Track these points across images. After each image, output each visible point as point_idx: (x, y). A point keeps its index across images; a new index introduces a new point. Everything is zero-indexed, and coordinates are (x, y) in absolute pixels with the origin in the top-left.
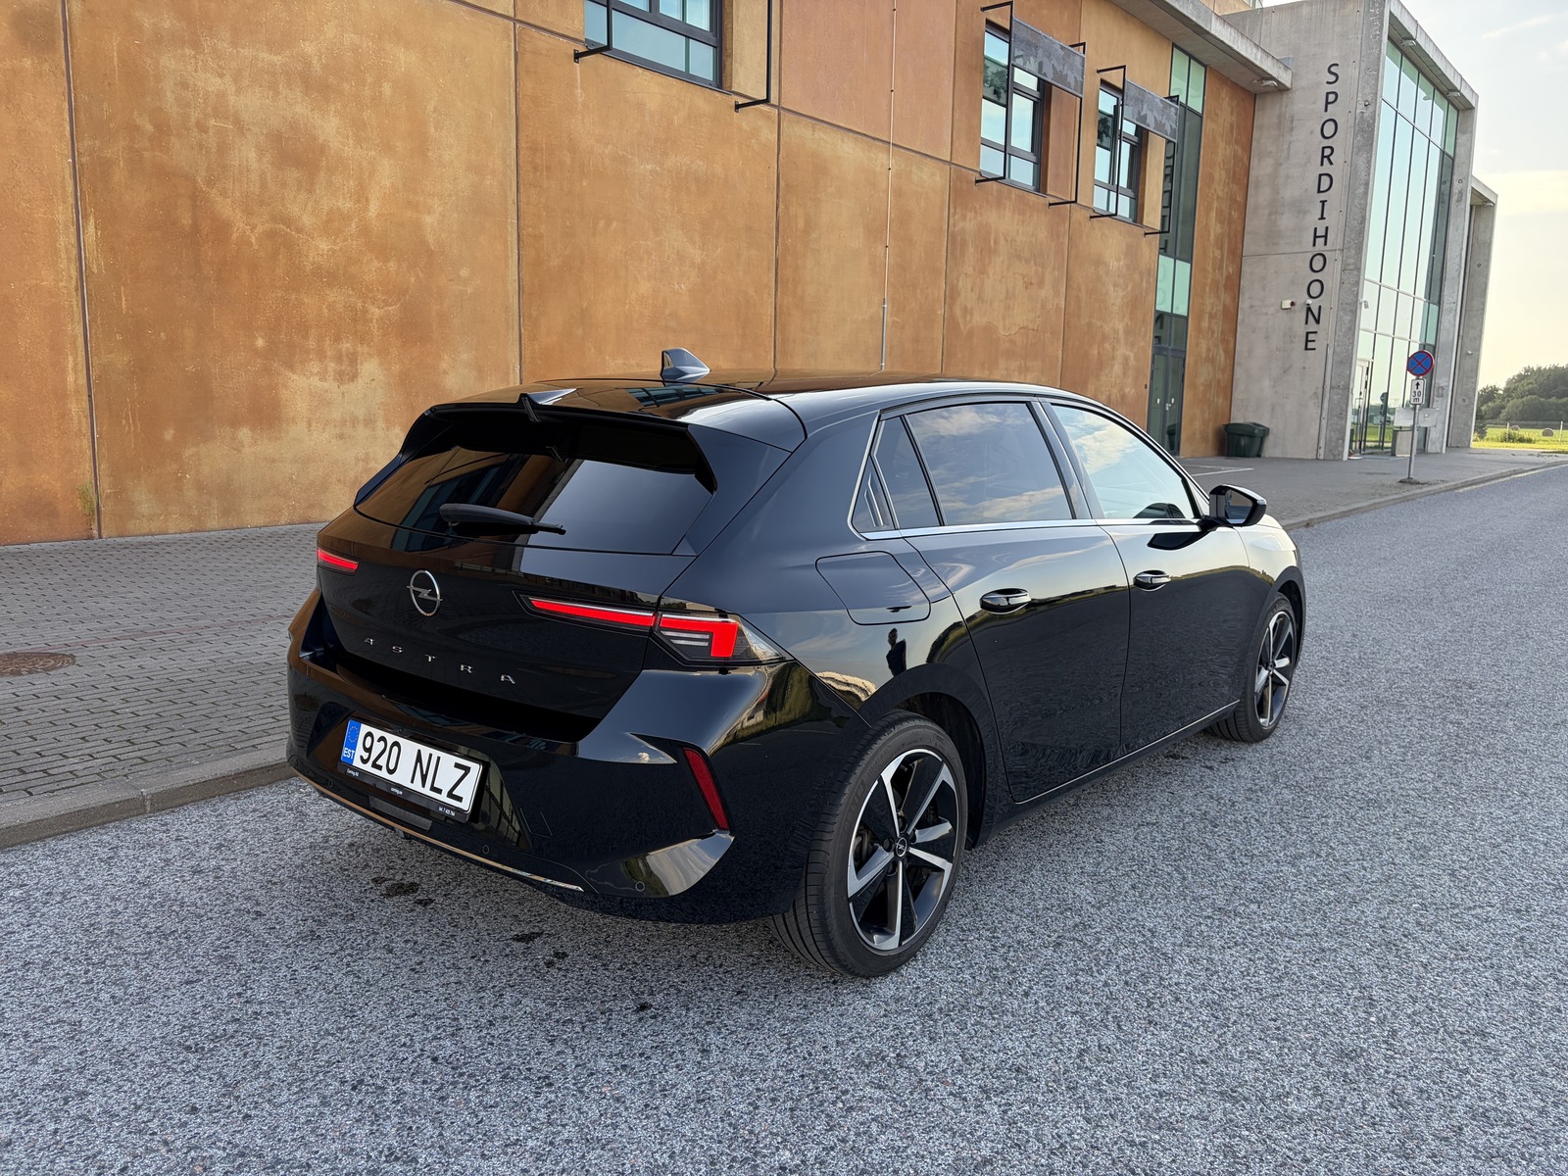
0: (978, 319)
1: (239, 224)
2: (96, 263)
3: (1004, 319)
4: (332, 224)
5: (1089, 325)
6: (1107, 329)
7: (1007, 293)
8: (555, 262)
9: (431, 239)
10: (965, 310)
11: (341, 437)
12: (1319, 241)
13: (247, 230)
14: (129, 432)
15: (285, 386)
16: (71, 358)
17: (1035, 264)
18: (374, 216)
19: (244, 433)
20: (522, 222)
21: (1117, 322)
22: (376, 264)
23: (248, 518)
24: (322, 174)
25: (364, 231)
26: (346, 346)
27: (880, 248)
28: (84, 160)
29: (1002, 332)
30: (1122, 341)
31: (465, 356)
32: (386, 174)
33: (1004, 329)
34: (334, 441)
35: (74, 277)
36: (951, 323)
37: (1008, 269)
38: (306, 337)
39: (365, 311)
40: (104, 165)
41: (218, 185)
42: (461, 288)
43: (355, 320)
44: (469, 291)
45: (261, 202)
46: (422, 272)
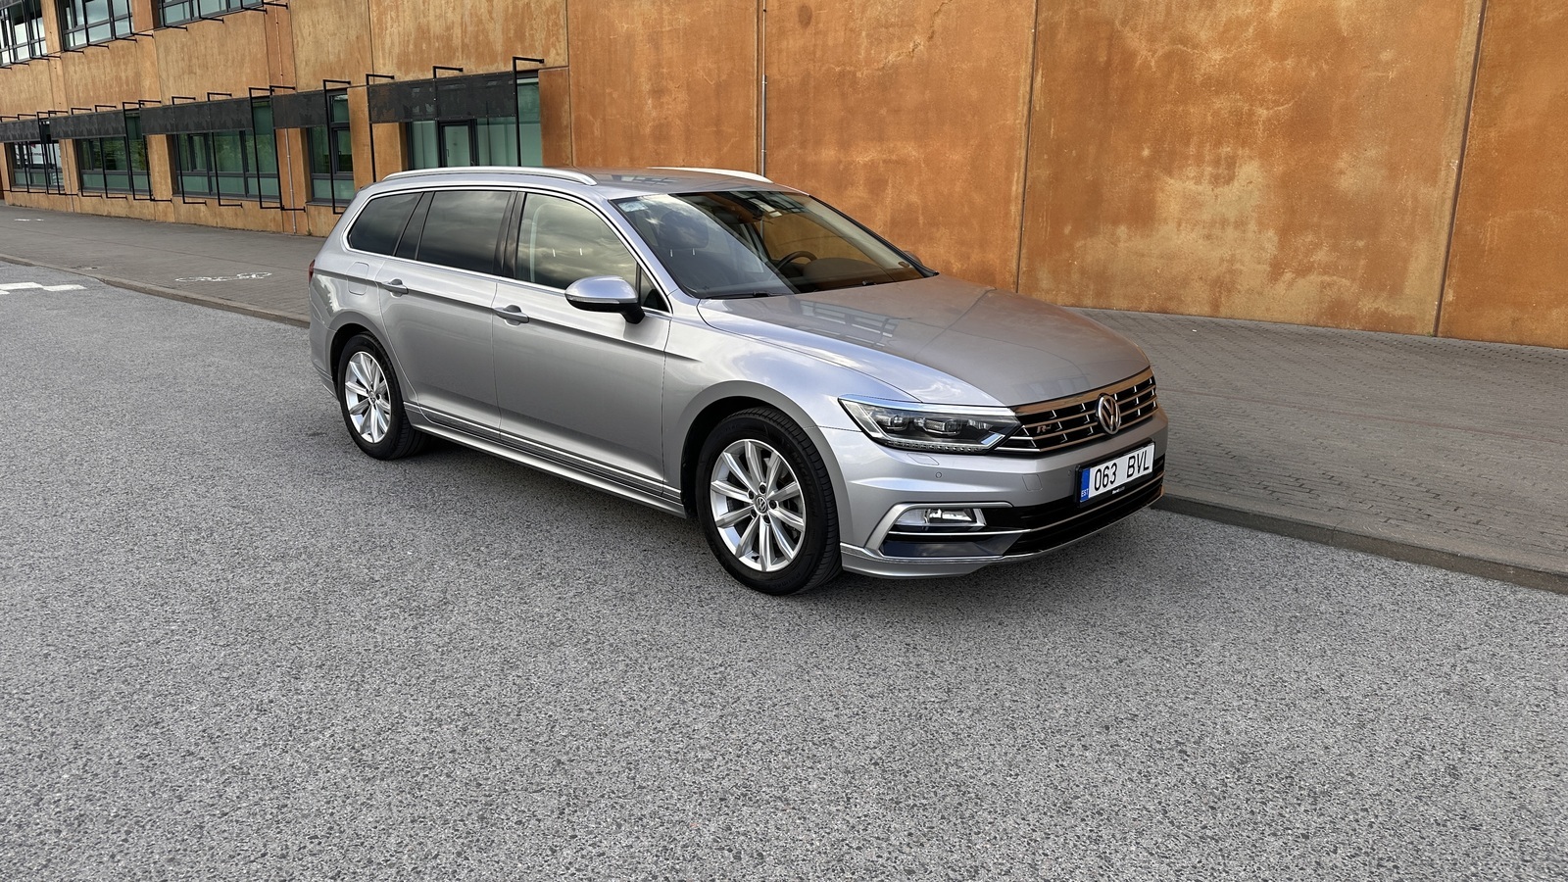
1: (1143, 52)
2: (1039, 103)
4: (1227, 35)
9: (1344, 26)
13: (1146, 52)
14: (1043, 227)
15: (1162, 190)
16: (1016, 174)
18: (1275, 15)
19: (1122, 230)
22: (1271, 64)
26: (1226, 150)
28: (1041, 28)
31: (1372, 153)
34: (1200, 241)
35: (1025, 116)
38: (1187, 144)
39: (1251, 113)
40: (1053, 28)
41: (1131, 23)
42: (1380, 74)
43: (1239, 124)
44: (1391, 75)
45: (1165, 29)
46: (1327, 63)
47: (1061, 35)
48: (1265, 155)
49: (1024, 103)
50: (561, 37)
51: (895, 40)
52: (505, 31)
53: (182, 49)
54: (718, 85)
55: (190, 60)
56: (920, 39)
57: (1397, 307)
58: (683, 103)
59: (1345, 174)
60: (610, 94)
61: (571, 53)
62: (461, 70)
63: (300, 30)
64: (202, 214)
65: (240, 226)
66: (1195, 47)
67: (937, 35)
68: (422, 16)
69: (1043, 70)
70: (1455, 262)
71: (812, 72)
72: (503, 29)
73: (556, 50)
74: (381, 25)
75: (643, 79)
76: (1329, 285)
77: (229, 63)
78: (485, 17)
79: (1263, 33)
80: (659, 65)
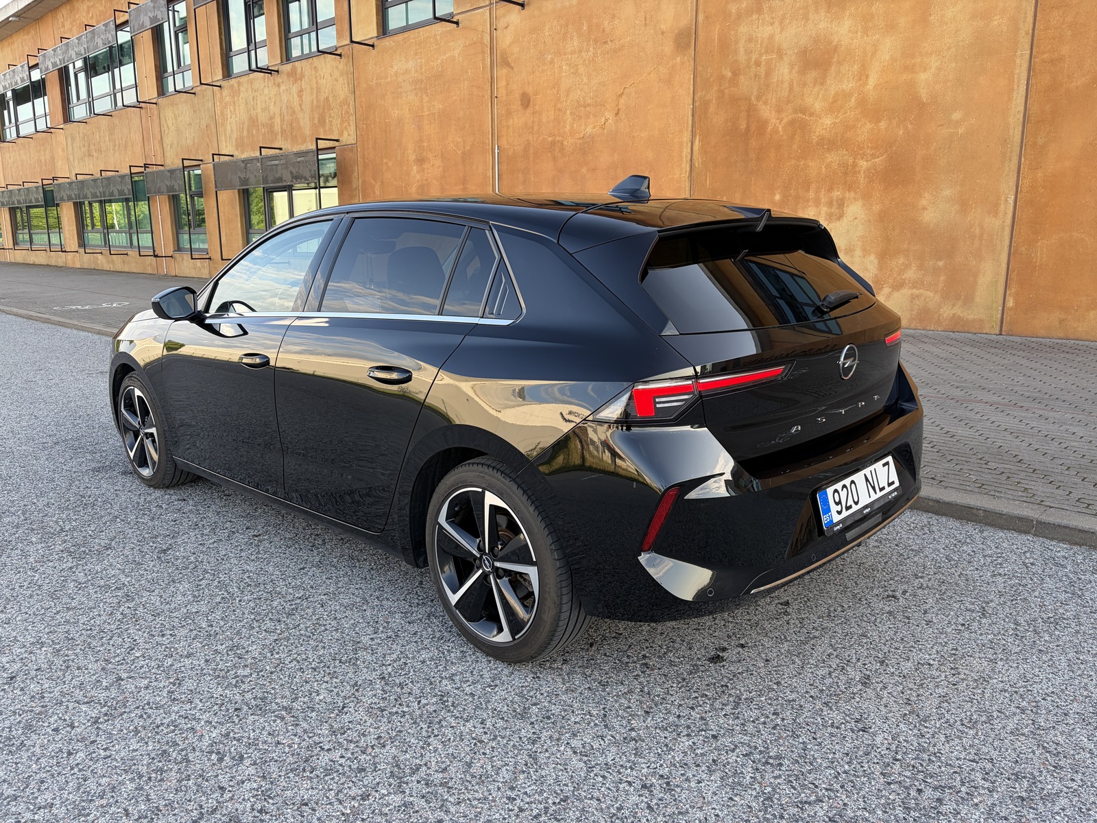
1: (773, 122)
2: (698, 162)
4: (836, 103)
13: (777, 123)
18: (871, 88)
24: (833, 68)
26: (837, 194)
28: (697, 104)
31: (948, 192)
39: (855, 165)
40: (706, 104)
41: (764, 98)
42: (952, 131)
43: (846, 174)
44: (961, 131)
45: (789, 102)
46: (911, 123)
47: (712, 109)
48: (866, 197)
49: (687, 161)
50: (351, 123)
51: (591, 117)
52: (312, 119)
53: (84, 138)
54: (464, 153)
55: (89, 146)
56: (609, 115)
57: (970, 312)
58: (439, 168)
59: (926, 209)
60: (387, 163)
61: (358, 133)
62: (280, 149)
63: (166, 122)
64: (99, 262)
65: (127, 270)
66: (811, 115)
67: (621, 112)
68: (252, 109)
69: (699, 136)
70: (1014, 276)
71: (531, 142)
72: (310, 117)
73: (348, 131)
74: (223, 117)
75: (409, 151)
76: (917, 296)
77: (117, 147)
78: (297, 109)
79: (862, 102)
80: (421, 140)
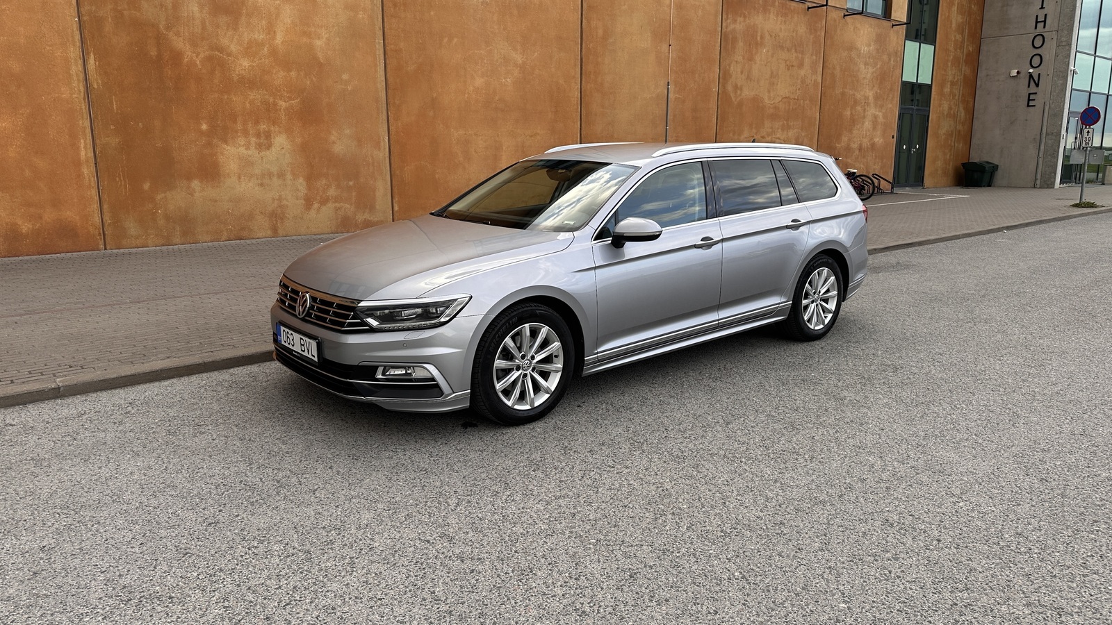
0: (747, 93)
1: (188, 54)
2: (96, 82)
3: (769, 92)
4: (250, 49)
5: (843, 94)
6: (858, 96)
7: (772, 73)
8: (411, 68)
9: (320, 56)
10: (736, 87)
11: (261, 185)
12: (1040, 25)
13: (193, 56)
14: (121, 185)
15: (222, 154)
16: (82, 141)
17: (796, 51)
18: (280, 43)
19: (196, 184)
20: (386, 42)
21: (867, 91)
22: (282, 74)
23: (200, 237)
24: (243, 18)
25: (274, 52)
26: (263, 127)
27: (665, 47)
28: (85, 18)
29: (767, 101)
30: (872, 105)
31: (347, 131)
32: (288, 15)
33: (769, 99)
34: (257, 188)
35: (82, 91)
36: (723, 97)
37: (772, 57)
38: (235, 122)
39: (275, 104)
40: (99, 21)
41: (174, 30)
42: (343, 87)
43: (268, 110)
44: (349, 88)
45: (203, 38)
48: (289, 131)
49: (78, 80)
59: (335, 143)
70: (395, 190)
76: (339, 208)
